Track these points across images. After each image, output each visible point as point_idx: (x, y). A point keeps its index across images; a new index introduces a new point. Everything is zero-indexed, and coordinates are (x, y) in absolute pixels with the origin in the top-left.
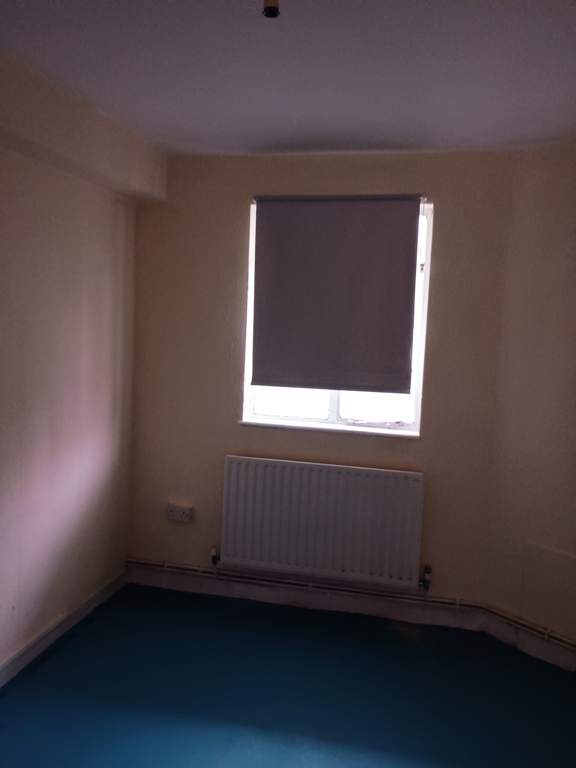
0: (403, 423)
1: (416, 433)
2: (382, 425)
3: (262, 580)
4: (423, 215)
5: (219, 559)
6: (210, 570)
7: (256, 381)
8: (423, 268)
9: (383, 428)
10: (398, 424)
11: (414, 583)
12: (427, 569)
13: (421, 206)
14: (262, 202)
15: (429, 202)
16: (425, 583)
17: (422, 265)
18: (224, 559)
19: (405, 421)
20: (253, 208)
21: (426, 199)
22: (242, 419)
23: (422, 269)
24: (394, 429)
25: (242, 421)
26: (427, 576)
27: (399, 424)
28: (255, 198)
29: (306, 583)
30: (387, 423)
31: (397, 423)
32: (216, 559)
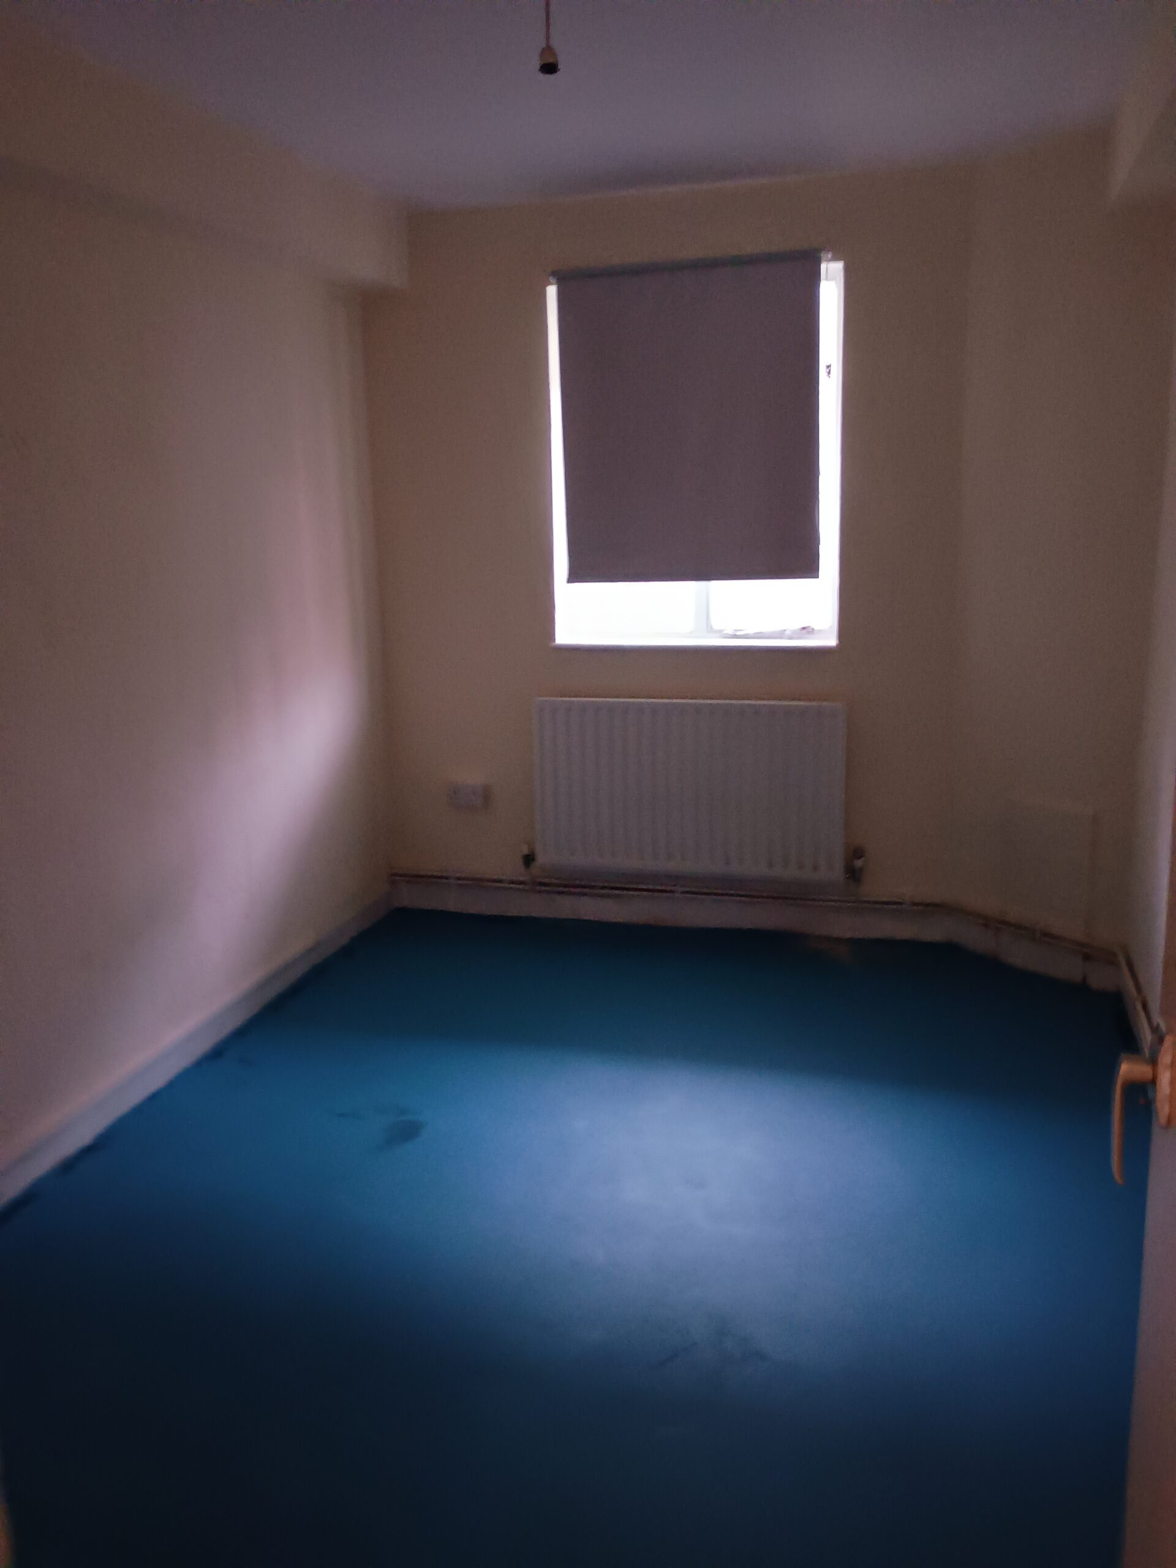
0: (813, 629)
1: (832, 641)
2: (781, 635)
3: (603, 888)
4: (827, 279)
5: (533, 860)
6: (522, 879)
7: (575, 576)
8: (830, 371)
9: (781, 638)
10: (804, 631)
11: (838, 873)
12: (857, 853)
13: (823, 266)
14: (564, 280)
15: (835, 259)
16: (853, 874)
17: (828, 367)
18: (541, 859)
19: (816, 626)
20: (552, 292)
21: (830, 256)
22: (554, 640)
23: (829, 373)
24: (799, 638)
25: (555, 644)
26: (858, 863)
27: (806, 630)
28: (554, 274)
29: (672, 888)
30: (785, 630)
31: (804, 628)
32: (529, 859)
